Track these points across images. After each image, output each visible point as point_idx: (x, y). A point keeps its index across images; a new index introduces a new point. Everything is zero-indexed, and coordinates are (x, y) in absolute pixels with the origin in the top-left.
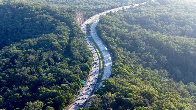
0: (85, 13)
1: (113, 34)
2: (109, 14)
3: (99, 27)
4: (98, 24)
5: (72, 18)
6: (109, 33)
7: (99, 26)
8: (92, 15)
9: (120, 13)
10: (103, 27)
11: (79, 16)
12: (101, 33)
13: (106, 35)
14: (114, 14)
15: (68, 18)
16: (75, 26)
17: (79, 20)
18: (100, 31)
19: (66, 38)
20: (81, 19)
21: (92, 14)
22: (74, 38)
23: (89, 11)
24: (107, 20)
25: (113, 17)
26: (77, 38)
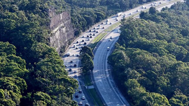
0: (78, 11)
1: (164, 81)
2: (149, 15)
3: (120, 57)
4: (115, 47)
5: (35, 30)
6: (149, 76)
7: (121, 54)
8: (99, 19)
9: (181, 14)
10: (132, 56)
11: (60, 22)
12: (125, 78)
13: (142, 83)
14: (163, 15)
15: (24, 29)
16: (44, 53)
17: (57, 34)
18: (122, 69)
19: (12, 97)
20: (64, 29)
21: (98, 14)
22: (39, 98)
23: (89, 6)
24: (142, 34)
25: (159, 25)
26: (46, 97)
